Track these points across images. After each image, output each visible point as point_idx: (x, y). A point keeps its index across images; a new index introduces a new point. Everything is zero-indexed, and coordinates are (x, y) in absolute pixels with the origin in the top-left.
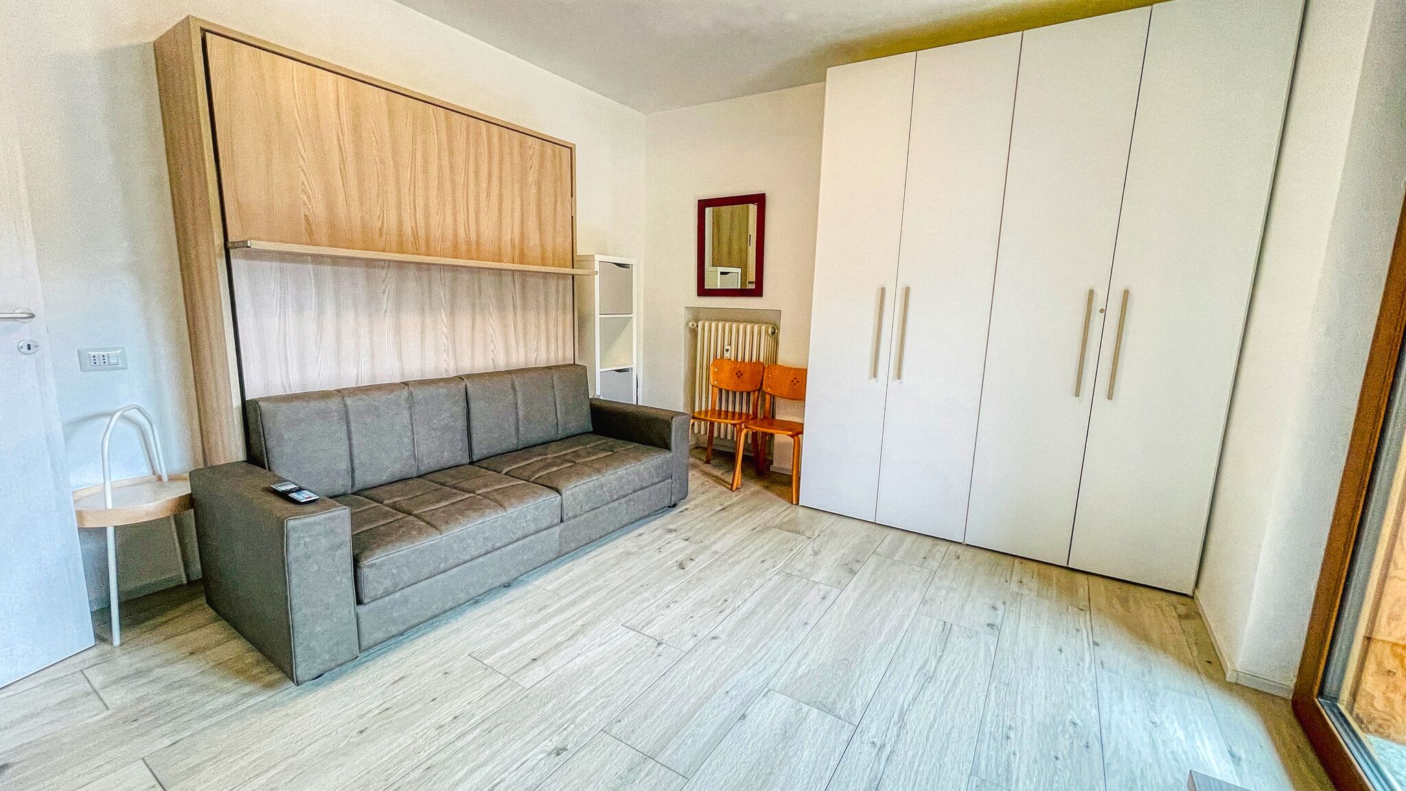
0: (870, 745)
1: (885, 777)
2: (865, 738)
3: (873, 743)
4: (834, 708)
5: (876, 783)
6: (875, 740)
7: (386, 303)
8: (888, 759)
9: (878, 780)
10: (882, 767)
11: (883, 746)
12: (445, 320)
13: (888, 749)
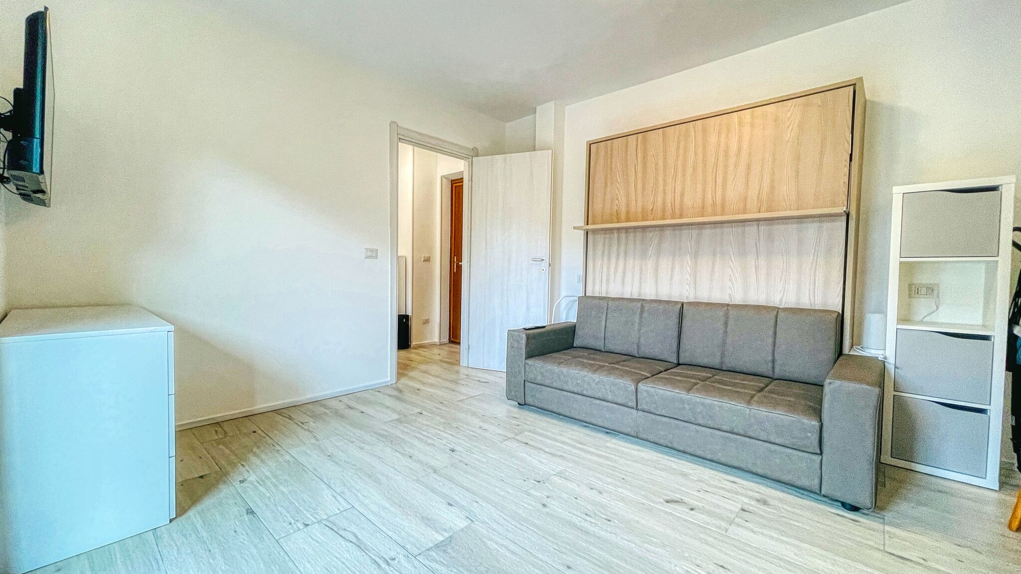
0: (394, 557)
1: (364, 554)
2: (401, 556)
3: (394, 559)
4: (440, 550)
5: (363, 548)
6: (396, 562)
7: (651, 251)
8: (375, 561)
9: (364, 550)
10: (371, 555)
11: (388, 564)
12: (689, 262)
13: (384, 565)
